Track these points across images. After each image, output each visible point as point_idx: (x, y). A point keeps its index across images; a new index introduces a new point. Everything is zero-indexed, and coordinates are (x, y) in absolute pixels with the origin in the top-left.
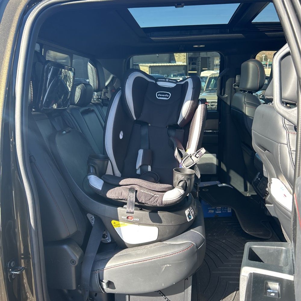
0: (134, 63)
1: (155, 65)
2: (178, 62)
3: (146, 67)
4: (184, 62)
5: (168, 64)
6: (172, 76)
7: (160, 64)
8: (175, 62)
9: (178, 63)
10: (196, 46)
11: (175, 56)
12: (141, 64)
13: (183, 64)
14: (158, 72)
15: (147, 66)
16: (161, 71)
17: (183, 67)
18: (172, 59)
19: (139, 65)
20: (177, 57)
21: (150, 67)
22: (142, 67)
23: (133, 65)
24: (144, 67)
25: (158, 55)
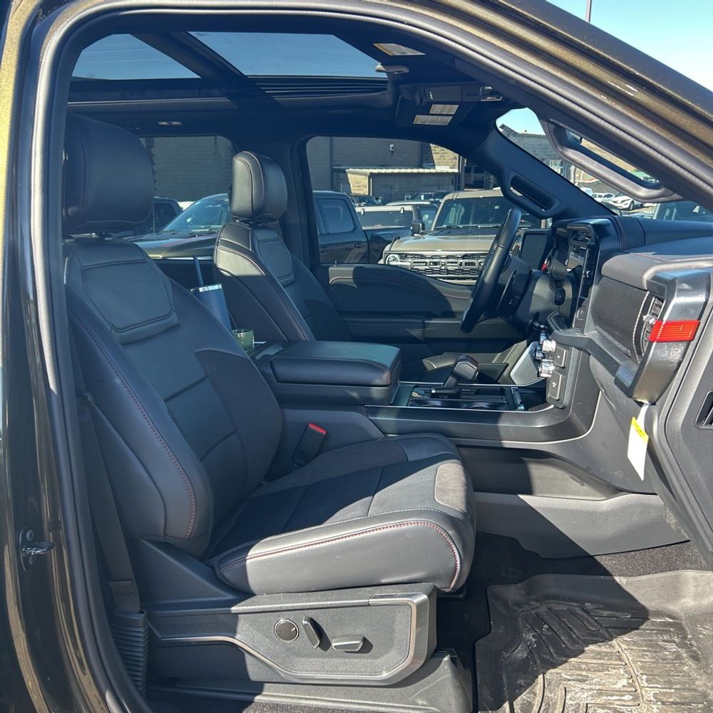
0: (335, 167)
1: (383, 171)
2: (441, 165)
3: (362, 177)
4: (454, 165)
5: (415, 171)
6: (422, 197)
7: (396, 171)
8: (434, 166)
9: (440, 169)
10: (164, 123)
11: (433, 152)
12: (351, 170)
13: (451, 171)
14: (391, 188)
15: (364, 174)
16: (396, 186)
17: (451, 178)
18: (426, 159)
19: (347, 170)
20: (437, 153)
21: (372, 175)
22: (353, 176)
23: (333, 171)
24: (357, 176)
25: (393, 148)
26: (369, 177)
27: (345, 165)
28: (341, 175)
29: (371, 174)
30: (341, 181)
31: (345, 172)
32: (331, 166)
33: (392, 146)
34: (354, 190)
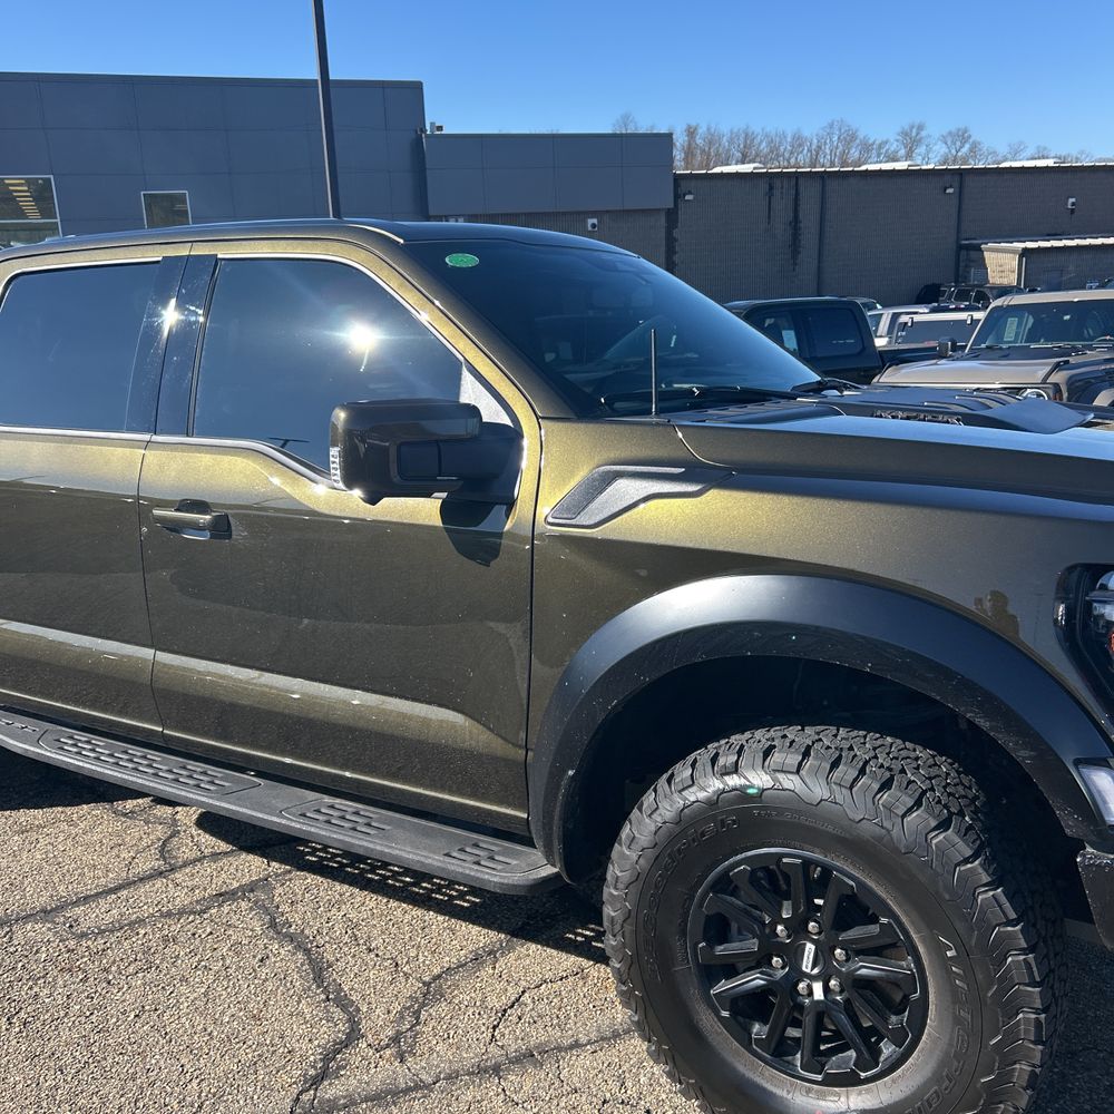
0: (964, 242)
3: (1009, 255)
12: (991, 245)
14: (1062, 271)
15: (1013, 251)
19: (983, 246)
21: (1026, 252)
22: (993, 255)
23: (960, 248)
24: (1000, 255)
25: (1073, 204)
26: (1021, 256)
27: (981, 238)
28: (973, 254)
29: (1025, 250)
30: (972, 264)
31: (980, 250)
32: (958, 239)
33: (1072, 200)
34: (995, 278)
